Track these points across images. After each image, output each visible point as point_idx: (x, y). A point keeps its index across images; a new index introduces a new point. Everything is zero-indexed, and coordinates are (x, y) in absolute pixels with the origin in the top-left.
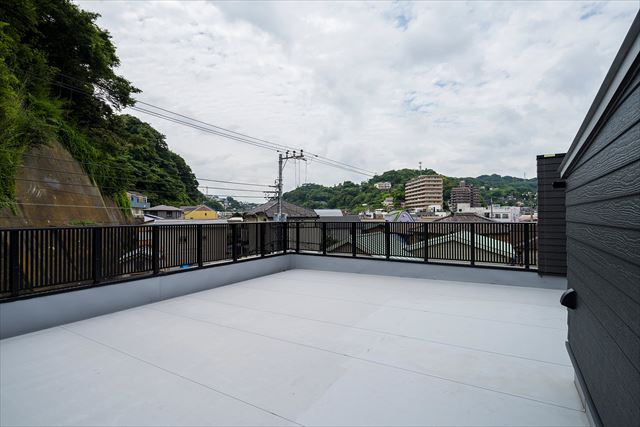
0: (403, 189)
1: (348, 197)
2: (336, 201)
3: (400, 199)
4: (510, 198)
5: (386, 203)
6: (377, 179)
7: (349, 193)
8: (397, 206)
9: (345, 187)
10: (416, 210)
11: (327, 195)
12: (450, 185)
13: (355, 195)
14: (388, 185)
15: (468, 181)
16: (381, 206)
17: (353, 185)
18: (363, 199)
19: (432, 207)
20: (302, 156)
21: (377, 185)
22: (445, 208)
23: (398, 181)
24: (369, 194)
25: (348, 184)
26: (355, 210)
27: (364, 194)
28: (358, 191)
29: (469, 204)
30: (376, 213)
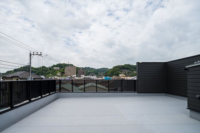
0: (64, 70)
1: (44, 72)
2: (39, 73)
3: (63, 73)
4: (93, 74)
5: (58, 74)
6: (54, 66)
7: (45, 70)
8: (62, 75)
9: (42, 68)
10: (69, 77)
11: (35, 70)
12: (78, 69)
13: (47, 71)
14: (59, 68)
15: (82, 68)
16: (56, 75)
17: (45, 67)
18: (49, 73)
19: (74, 76)
20: (41, 54)
21: (55, 68)
22: (77, 76)
23: (62, 67)
24: (52, 71)
25: (44, 67)
26: (47, 76)
27: (50, 71)
28: (48, 70)
29: (84, 75)
30: (55, 77)
